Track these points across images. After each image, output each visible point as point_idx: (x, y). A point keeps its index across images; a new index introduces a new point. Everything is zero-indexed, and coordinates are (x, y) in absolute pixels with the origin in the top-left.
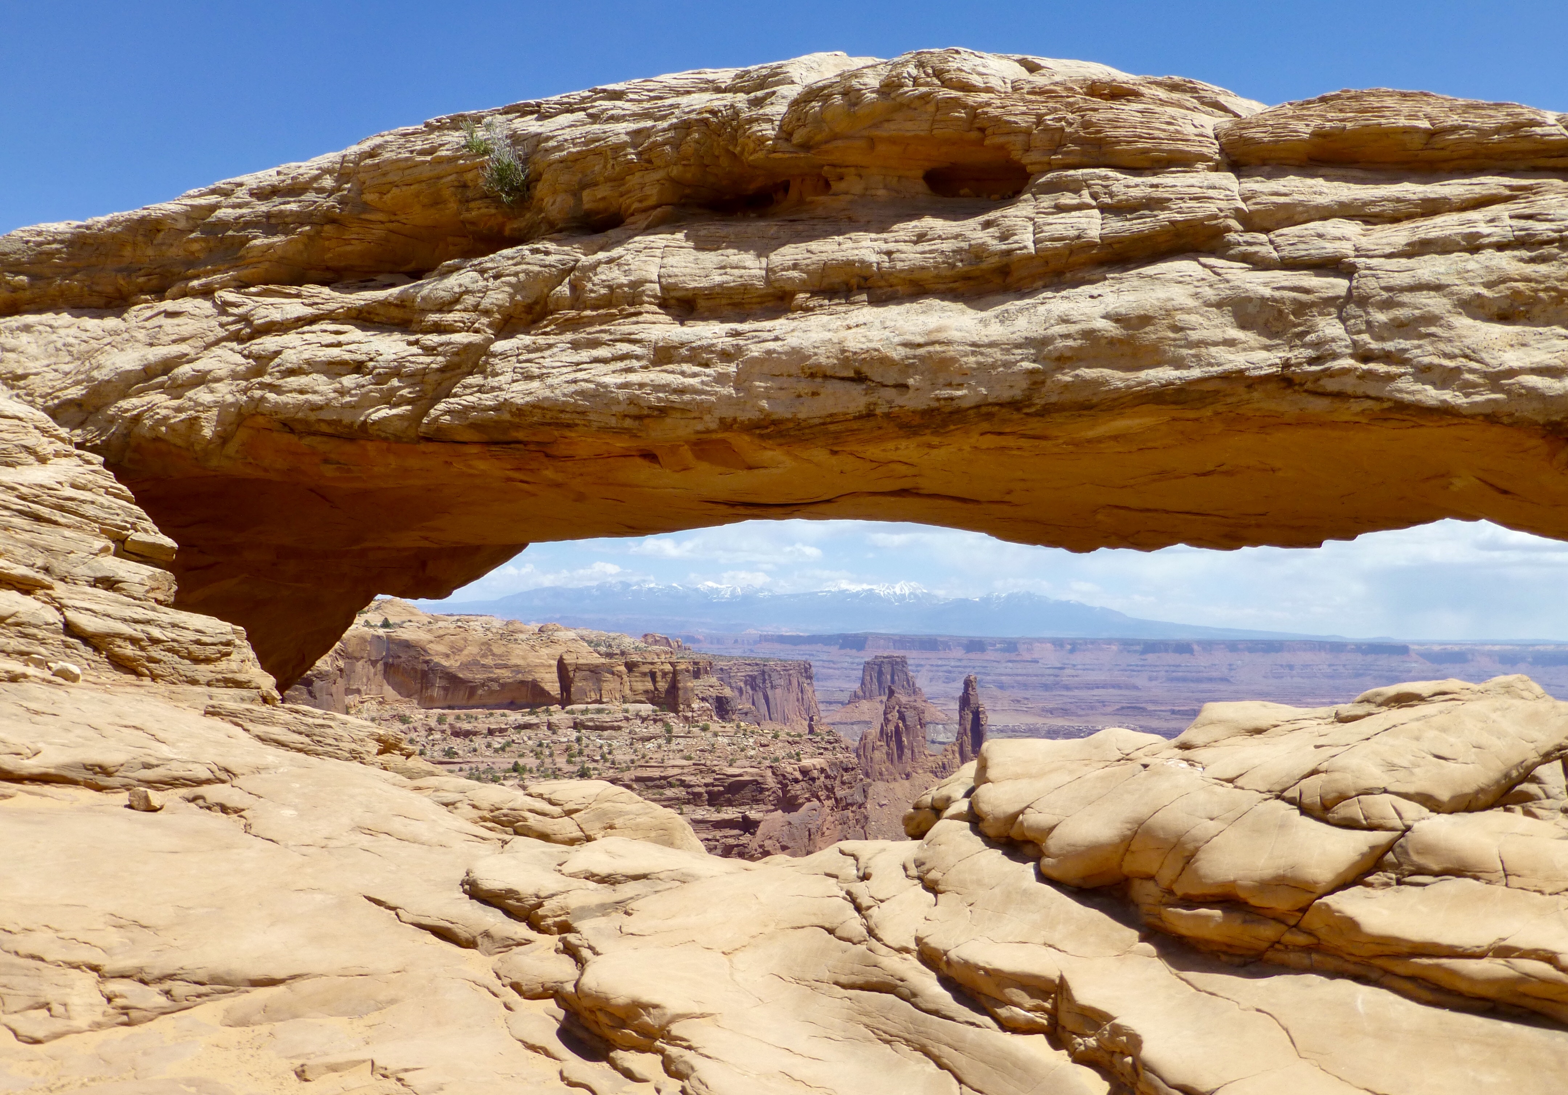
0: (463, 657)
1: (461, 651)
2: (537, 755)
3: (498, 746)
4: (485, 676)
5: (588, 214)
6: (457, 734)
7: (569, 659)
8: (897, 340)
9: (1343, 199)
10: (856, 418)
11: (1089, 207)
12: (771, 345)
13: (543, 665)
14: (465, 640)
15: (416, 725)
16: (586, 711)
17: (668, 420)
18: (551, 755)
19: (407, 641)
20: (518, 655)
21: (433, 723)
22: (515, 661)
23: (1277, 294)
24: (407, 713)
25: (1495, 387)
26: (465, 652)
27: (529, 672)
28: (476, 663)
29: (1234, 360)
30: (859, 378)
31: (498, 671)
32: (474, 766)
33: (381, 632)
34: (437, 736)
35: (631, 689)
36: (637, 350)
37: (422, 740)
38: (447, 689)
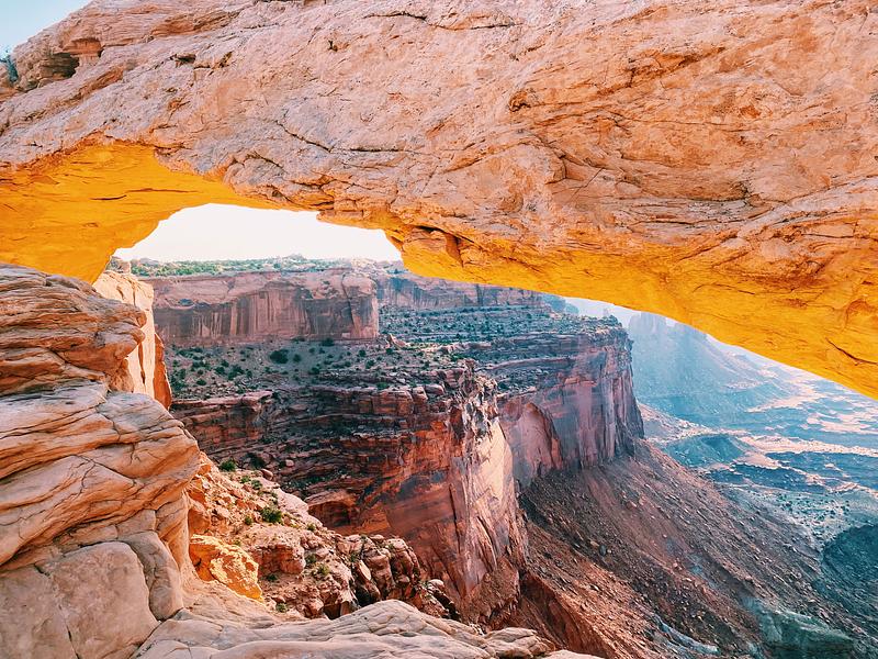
0: (432, 286)
1: (431, 283)
2: (468, 330)
13: (469, 289)
15: (412, 318)
16: (490, 309)
18: (474, 330)
19: (406, 280)
22: (456, 287)
28: (439, 289)
33: (394, 276)
37: (415, 325)
38: (426, 301)
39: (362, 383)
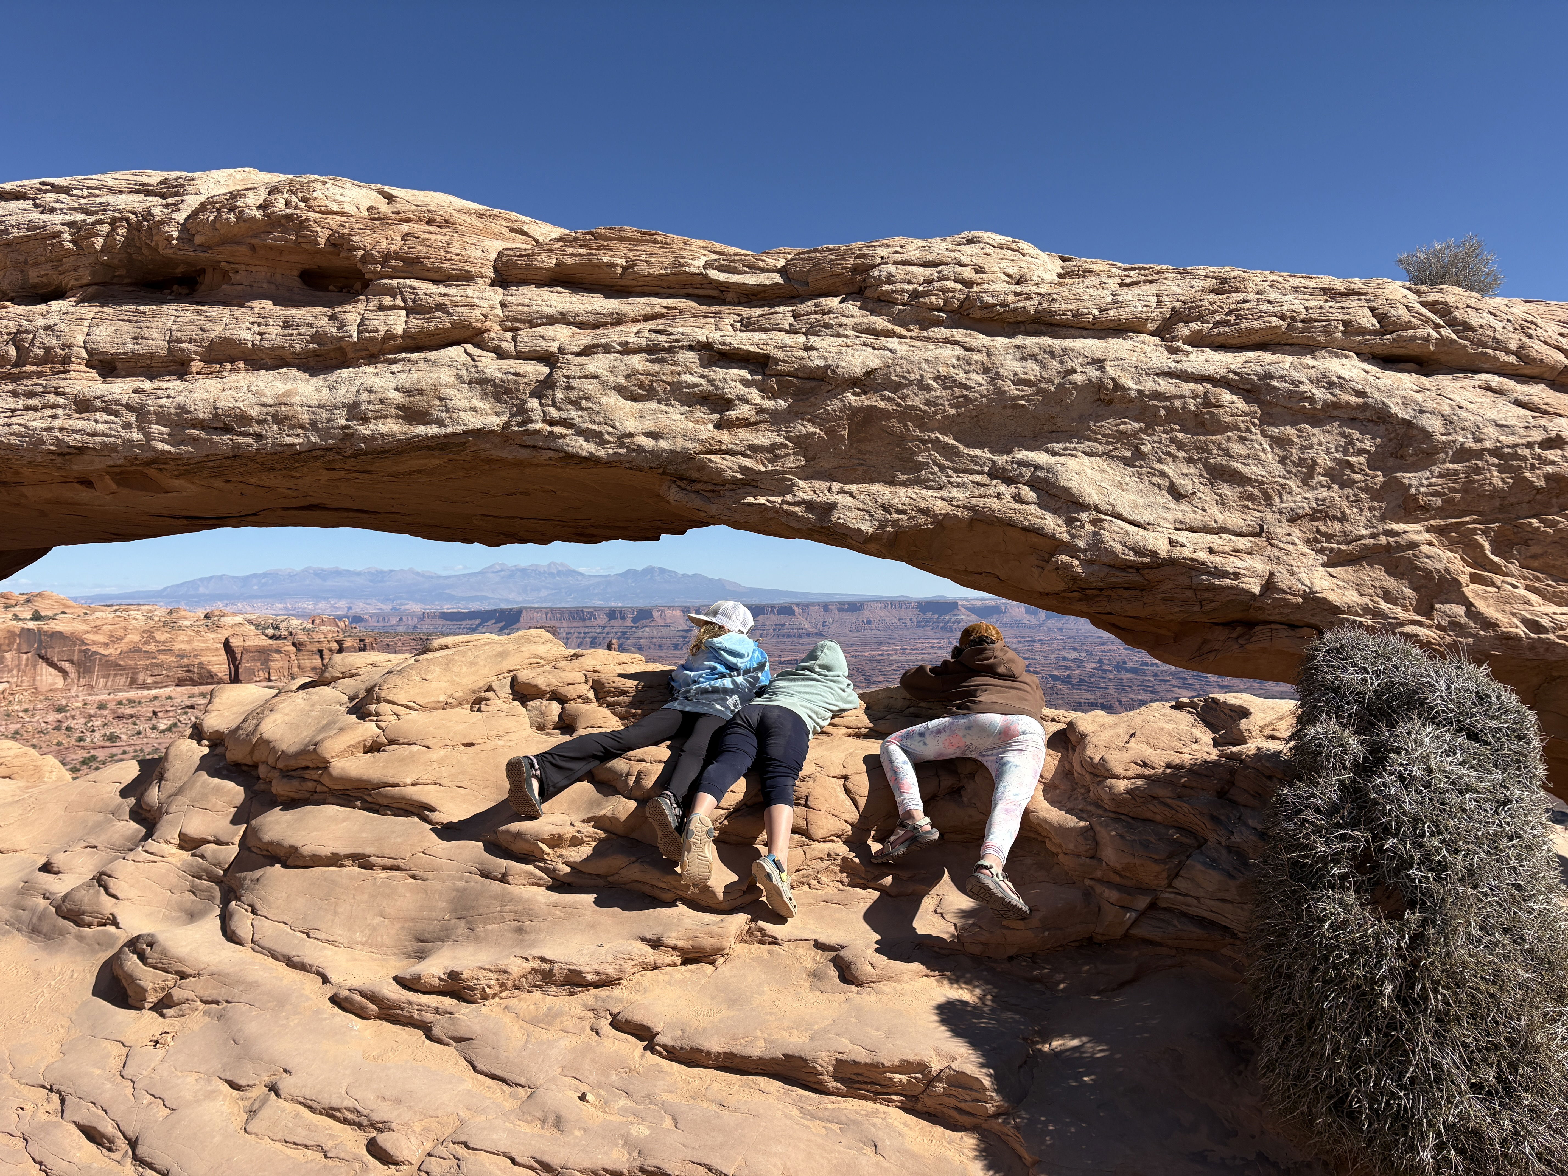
0: (123, 646)
1: (121, 639)
3: (162, 727)
4: (148, 662)
5: (34, 286)
6: (119, 718)
7: (235, 642)
8: (254, 400)
9: (564, 311)
10: (226, 458)
11: (401, 308)
12: (163, 401)
13: (208, 649)
14: (126, 629)
15: (73, 713)
17: (86, 457)
19: (60, 633)
20: (182, 641)
21: (91, 710)
22: (178, 646)
23: (504, 377)
24: (64, 702)
25: (622, 445)
26: (126, 640)
27: (195, 656)
28: (139, 650)
29: (475, 422)
30: (227, 429)
31: (161, 657)
32: (138, 748)
33: (32, 625)
34: (98, 723)
35: (299, 667)
36: (61, 400)
37: (82, 728)
38: (107, 676)
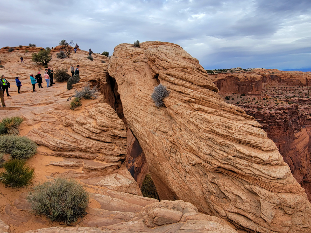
0: (286, 78)
2: (299, 94)
3: (291, 92)
4: (290, 81)
6: (284, 90)
7: (308, 78)
13: (303, 79)
14: (287, 75)
18: (302, 94)
21: (279, 88)
22: (297, 78)
24: (275, 87)
27: (300, 80)
28: (289, 79)
31: (293, 80)
33: (272, 74)
34: (280, 90)
37: (277, 91)
38: (283, 83)
39: (252, 108)
